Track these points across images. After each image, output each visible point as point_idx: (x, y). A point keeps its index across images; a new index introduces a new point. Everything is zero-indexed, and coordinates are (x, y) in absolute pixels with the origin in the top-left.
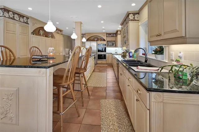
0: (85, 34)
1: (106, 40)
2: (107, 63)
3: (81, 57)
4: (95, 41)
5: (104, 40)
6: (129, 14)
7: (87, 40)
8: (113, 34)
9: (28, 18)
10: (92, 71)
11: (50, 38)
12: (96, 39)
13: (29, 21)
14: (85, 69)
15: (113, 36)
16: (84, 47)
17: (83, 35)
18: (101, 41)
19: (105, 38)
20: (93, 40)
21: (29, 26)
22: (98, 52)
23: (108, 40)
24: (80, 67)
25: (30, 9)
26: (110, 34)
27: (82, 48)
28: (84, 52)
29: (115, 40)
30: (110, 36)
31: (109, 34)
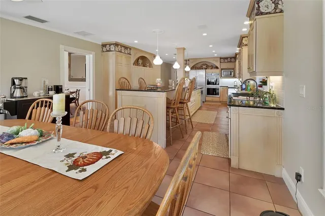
0: (189, 60)
1: (219, 67)
2: (221, 100)
3: (184, 89)
4: (202, 69)
5: (217, 68)
6: (243, 37)
7: (192, 68)
8: (231, 58)
9: (130, 49)
10: (198, 108)
11: (148, 68)
12: (205, 67)
13: (132, 52)
14: (189, 100)
15: (231, 62)
16: (188, 77)
17: (186, 62)
18: (212, 69)
19: (218, 64)
20: (201, 68)
21: (132, 56)
22: (208, 84)
23: (222, 68)
24: (183, 98)
25: (136, 42)
26: (227, 58)
27: (186, 79)
28: (187, 83)
29: (234, 67)
30: (226, 61)
31: (224, 59)
